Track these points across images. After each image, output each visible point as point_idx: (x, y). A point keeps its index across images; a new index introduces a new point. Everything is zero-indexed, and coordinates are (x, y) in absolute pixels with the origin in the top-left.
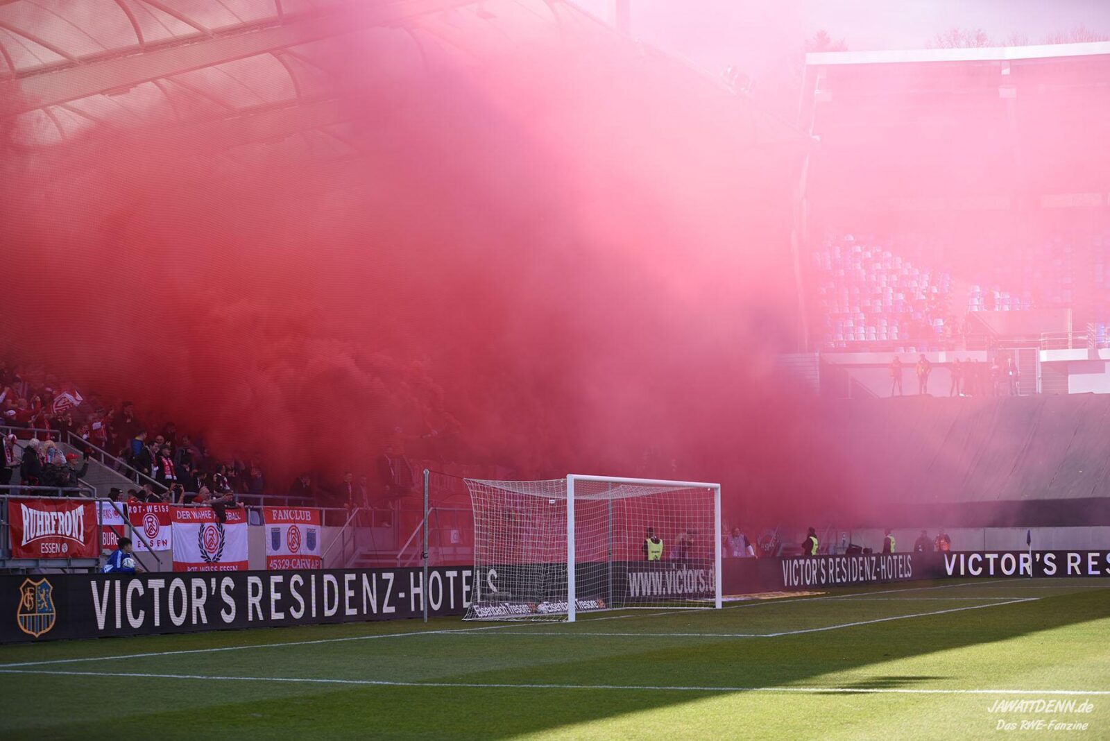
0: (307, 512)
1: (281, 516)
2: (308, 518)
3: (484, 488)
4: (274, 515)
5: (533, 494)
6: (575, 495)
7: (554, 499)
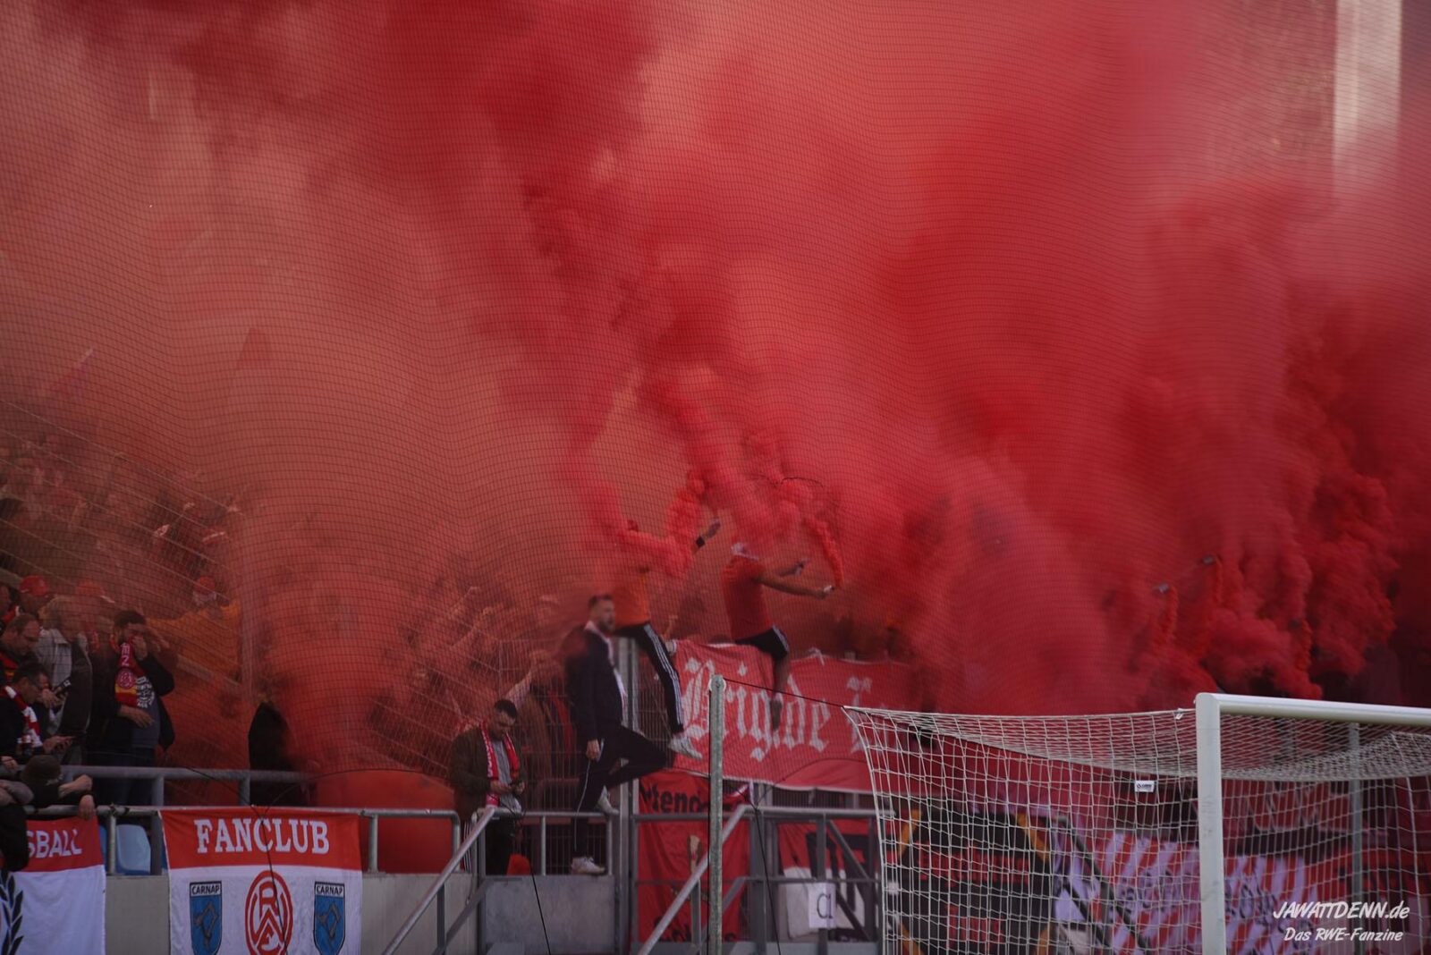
0: (315, 824)
1: (227, 838)
2: (321, 844)
3: (913, 737)
4: (203, 836)
5: (1081, 761)
6: (1225, 766)
7: (1153, 777)
